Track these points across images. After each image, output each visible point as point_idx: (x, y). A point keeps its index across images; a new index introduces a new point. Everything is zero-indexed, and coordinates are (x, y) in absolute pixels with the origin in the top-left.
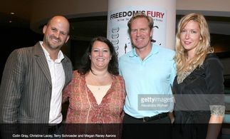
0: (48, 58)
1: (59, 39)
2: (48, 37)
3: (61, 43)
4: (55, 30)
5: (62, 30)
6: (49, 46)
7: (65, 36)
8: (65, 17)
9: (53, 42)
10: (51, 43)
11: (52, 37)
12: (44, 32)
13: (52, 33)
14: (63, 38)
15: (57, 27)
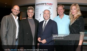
2: (13, 12)
5: (17, 10)
6: (14, 15)
8: (18, 6)
10: (15, 14)
11: (15, 12)
12: (12, 11)
13: (14, 11)
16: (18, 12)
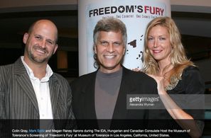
0: (31, 76)
1: (45, 49)
2: (31, 48)
3: (48, 55)
4: (39, 38)
5: (48, 38)
6: (33, 59)
7: (53, 45)
9: (38, 54)
11: (35, 47)
12: (25, 42)
13: (35, 42)
14: (49, 47)
15: (42, 35)
16: (52, 48)
